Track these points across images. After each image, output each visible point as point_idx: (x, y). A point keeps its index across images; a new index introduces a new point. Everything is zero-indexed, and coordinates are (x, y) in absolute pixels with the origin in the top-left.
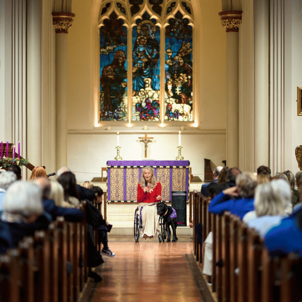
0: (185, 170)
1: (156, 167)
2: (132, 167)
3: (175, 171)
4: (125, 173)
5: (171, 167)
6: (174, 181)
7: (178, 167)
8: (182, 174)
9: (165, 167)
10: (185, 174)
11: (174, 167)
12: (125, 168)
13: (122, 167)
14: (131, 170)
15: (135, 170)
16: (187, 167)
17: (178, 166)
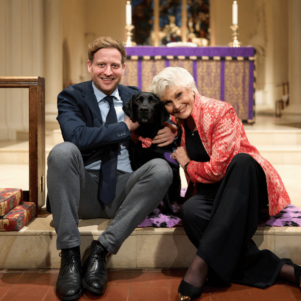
0: (247, 64)
1: (194, 58)
2: (152, 59)
3: (230, 67)
4: (140, 70)
5: (223, 59)
6: (227, 83)
7: (235, 59)
8: (242, 71)
9: (211, 59)
10: (247, 71)
11: (229, 58)
12: (140, 59)
13: (135, 57)
14: (150, 63)
15: (157, 63)
16: (251, 58)
17: (235, 56)
